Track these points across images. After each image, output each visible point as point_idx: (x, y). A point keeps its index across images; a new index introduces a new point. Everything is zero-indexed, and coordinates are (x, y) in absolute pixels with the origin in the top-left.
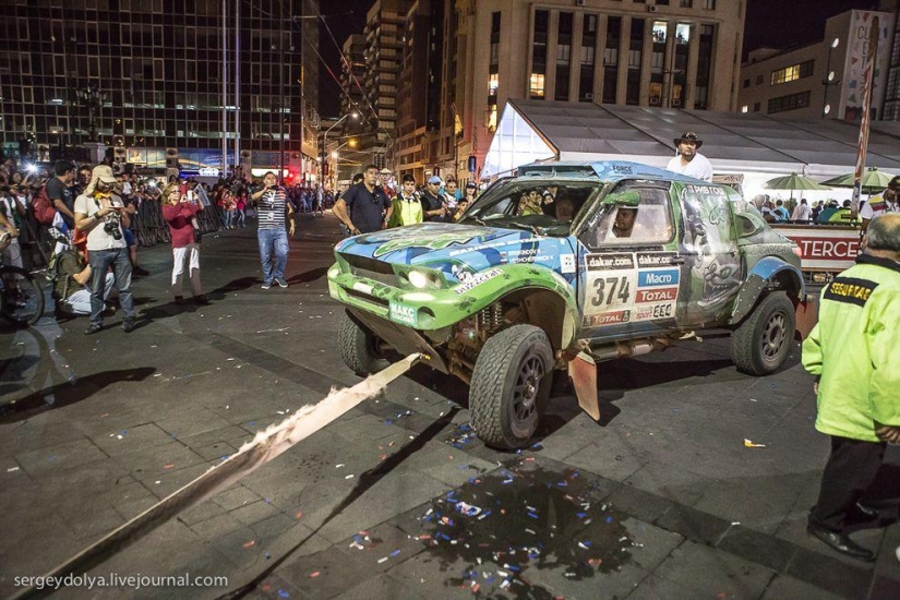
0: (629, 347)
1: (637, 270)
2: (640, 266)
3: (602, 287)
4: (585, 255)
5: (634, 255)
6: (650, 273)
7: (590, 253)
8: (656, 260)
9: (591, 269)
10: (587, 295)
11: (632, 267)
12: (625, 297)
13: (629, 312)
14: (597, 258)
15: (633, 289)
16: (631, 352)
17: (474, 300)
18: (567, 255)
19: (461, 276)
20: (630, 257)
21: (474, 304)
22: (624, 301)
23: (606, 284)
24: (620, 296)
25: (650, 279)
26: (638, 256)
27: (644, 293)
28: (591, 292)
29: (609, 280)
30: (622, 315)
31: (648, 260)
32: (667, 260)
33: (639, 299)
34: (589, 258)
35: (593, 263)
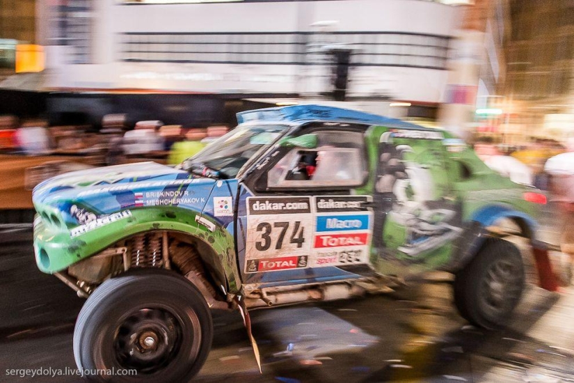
0: (321, 291)
1: (314, 214)
2: (319, 210)
3: (269, 231)
4: (247, 199)
5: (312, 199)
6: (332, 217)
7: (254, 197)
8: (341, 205)
9: (253, 212)
10: (248, 239)
11: (308, 211)
12: (300, 242)
13: (306, 258)
14: (262, 201)
15: (310, 234)
16: (323, 296)
17: (84, 244)
18: (225, 198)
19: (82, 217)
20: (307, 201)
21: (84, 248)
22: (300, 246)
23: (273, 229)
24: (293, 241)
25: (331, 223)
26: (318, 200)
27: (325, 239)
28: (254, 236)
29: (277, 225)
30: (297, 260)
31: (331, 204)
32: (356, 204)
33: (319, 243)
34: (252, 202)
35: (257, 206)
